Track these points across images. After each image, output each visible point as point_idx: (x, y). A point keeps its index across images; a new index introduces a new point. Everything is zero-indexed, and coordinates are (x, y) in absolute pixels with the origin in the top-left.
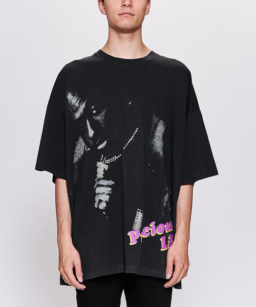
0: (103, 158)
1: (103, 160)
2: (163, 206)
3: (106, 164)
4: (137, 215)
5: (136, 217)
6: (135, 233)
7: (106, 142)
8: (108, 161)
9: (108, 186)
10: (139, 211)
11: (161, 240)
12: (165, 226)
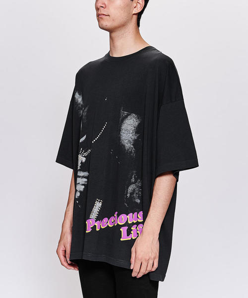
0: (82, 151)
1: (81, 153)
2: (127, 197)
3: (84, 157)
4: (95, 205)
5: (95, 207)
6: (91, 221)
7: (85, 137)
8: (86, 154)
9: (83, 177)
10: (98, 201)
11: (121, 229)
12: (128, 217)
